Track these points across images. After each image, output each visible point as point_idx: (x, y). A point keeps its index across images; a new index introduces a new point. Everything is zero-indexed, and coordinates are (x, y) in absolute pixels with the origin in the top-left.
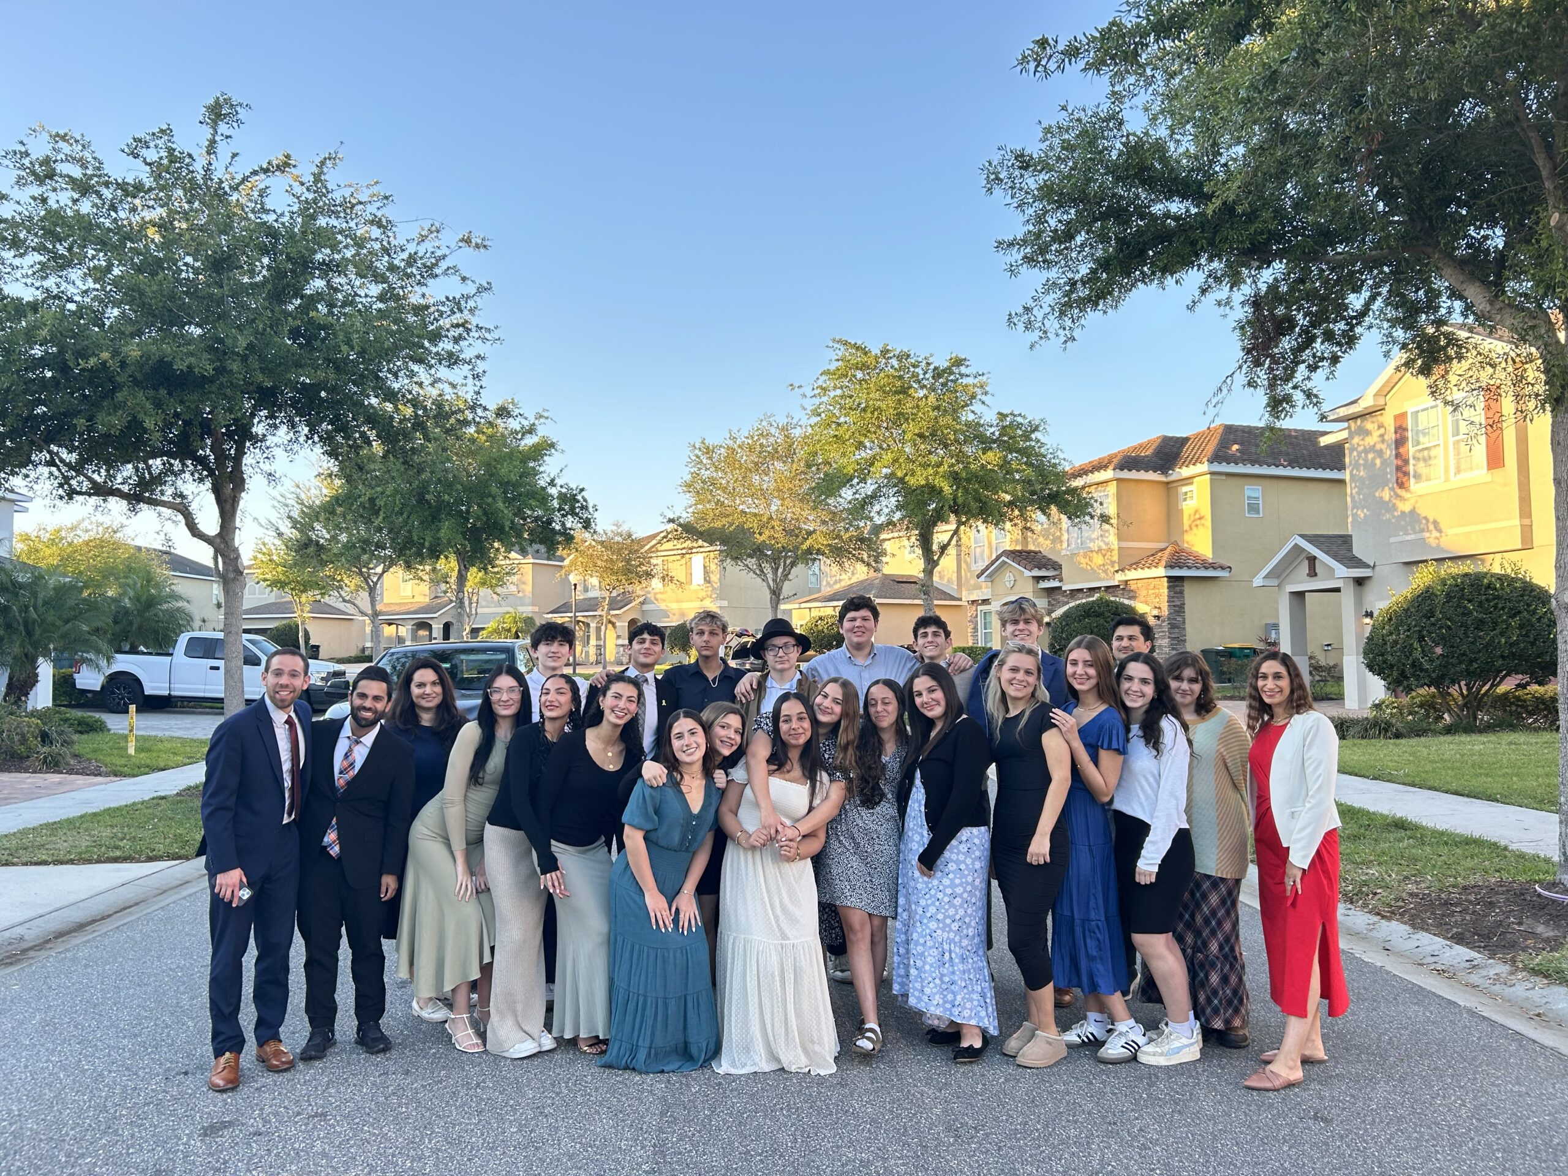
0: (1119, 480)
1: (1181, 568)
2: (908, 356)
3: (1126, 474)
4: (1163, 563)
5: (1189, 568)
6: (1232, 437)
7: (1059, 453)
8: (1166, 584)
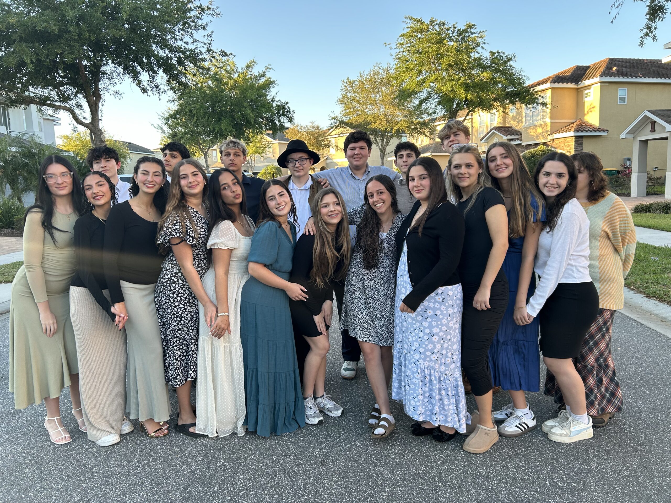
0: (552, 88)
1: (582, 131)
2: (444, 24)
3: (556, 85)
4: (573, 129)
5: (586, 131)
6: (613, 64)
7: (522, 73)
8: (574, 140)
